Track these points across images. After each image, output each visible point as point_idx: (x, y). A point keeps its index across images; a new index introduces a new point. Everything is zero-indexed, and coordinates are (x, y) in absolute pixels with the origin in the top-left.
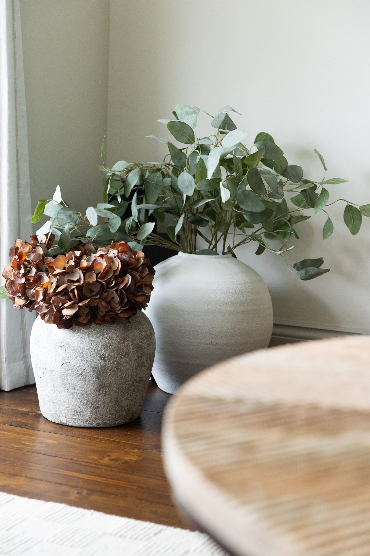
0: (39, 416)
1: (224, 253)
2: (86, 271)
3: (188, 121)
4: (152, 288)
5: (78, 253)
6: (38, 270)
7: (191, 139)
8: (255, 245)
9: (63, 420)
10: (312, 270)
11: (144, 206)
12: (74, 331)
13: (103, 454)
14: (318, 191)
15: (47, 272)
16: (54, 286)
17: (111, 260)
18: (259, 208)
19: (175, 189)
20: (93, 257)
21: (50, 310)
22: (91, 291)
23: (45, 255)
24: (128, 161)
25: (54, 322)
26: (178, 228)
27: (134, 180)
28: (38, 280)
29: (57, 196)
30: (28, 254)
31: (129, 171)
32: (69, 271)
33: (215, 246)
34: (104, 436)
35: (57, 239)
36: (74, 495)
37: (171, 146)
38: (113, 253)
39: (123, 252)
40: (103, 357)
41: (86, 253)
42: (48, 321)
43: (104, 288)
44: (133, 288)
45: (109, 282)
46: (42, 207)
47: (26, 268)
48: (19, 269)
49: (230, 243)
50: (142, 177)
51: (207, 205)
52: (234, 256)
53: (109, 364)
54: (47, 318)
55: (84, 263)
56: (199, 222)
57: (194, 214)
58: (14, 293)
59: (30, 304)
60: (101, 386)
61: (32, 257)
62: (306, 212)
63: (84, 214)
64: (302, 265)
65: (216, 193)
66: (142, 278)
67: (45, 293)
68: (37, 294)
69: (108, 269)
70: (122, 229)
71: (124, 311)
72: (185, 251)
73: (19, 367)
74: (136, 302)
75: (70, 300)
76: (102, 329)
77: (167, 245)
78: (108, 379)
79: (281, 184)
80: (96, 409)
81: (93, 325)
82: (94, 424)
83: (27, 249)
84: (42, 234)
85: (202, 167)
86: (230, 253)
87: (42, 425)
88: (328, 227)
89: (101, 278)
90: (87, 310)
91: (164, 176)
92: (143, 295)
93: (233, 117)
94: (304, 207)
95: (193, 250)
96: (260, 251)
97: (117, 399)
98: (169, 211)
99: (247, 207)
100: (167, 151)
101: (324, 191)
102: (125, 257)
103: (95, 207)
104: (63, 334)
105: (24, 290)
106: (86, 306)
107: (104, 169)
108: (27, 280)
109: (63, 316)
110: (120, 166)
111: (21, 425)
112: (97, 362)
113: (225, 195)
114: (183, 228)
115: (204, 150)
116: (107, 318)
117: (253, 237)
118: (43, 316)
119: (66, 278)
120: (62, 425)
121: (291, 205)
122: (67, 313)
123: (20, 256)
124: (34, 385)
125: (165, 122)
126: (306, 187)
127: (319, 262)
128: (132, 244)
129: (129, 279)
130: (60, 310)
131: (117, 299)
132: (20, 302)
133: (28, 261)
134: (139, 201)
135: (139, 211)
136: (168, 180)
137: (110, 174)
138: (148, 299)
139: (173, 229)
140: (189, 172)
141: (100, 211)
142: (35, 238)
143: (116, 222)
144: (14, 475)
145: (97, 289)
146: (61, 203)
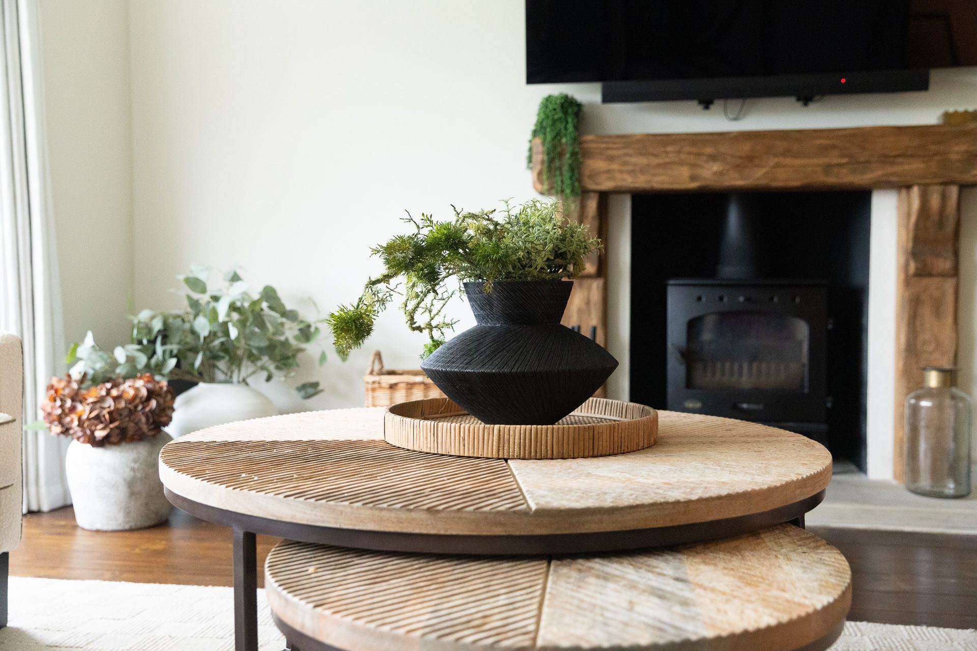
0: (76, 527)
1: (239, 382)
2: (116, 399)
3: (202, 276)
4: (173, 410)
5: (109, 385)
6: (73, 400)
7: (203, 290)
8: (264, 374)
9: (99, 526)
10: (310, 391)
11: (168, 347)
12: (106, 449)
13: (134, 547)
14: (312, 329)
15: (81, 402)
16: (87, 412)
17: (137, 390)
18: (264, 344)
19: (193, 332)
20: (122, 388)
21: (85, 434)
22: (121, 415)
23: (79, 389)
24: (151, 309)
25: (89, 442)
26: (198, 363)
27: (157, 325)
28: (73, 409)
29: (89, 340)
30: (63, 389)
31: (153, 318)
32: (101, 399)
33: (231, 377)
34: (136, 535)
35: (89, 377)
36: (108, 575)
37: (189, 298)
38: (140, 383)
39: (148, 382)
40: (133, 469)
41: (116, 385)
42: (84, 442)
43: (132, 412)
44: (157, 411)
45: (136, 407)
46: (75, 350)
47: (62, 400)
48: (55, 400)
49: (243, 373)
50: (165, 323)
51: (222, 344)
52: (247, 384)
53: (138, 475)
54: (82, 439)
55: (114, 392)
56: (216, 357)
57: (211, 352)
58: (51, 422)
59: (66, 431)
60: (132, 494)
61: (67, 391)
62: (304, 346)
63: (113, 353)
64: (303, 387)
65: (227, 333)
66: (165, 402)
67: (80, 419)
68: (72, 421)
69: (135, 397)
70: (147, 366)
71: (150, 430)
72: (205, 381)
73: (57, 490)
74: (160, 422)
75: (102, 422)
76: (132, 446)
77: (188, 378)
78: (139, 487)
79: (282, 324)
80: (128, 513)
81: (124, 444)
82: (127, 527)
83: (62, 384)
84: (76, 373)
85: (215, 313)
86: (244, 382)
87: (79, 532)
88: (323, 358)
89: (130, 403)
90: (117, 431)
91: (183, 321)
92: (167, 415)
93: (241, 273)
94: (302, 342)
95: (212, 380)
96: (269, 378)
97: (146, 504)
98: (190, 350)
99: (255, 343)
100: (186, 303)
101: (317, 329)
102: (150, 386)
103: (123, 347)
104: (99, 452)
105: (60, 419)
106: (117, 427)
107: (131, 317)
108: (63, 410)
109: (95, 437)
110: (144, 315)
111: (59, 534)
112: (128, 474)
113: (234, 333)
114: (202, 363)
115: (216, 299)
116: (135, 437)
117: (263, 368)
118: (78, 439)
119: (98, 405)
120: (98, 531)
121: (293, 342)
122: (100, 434)
123: (56, 391)
124: (71, 506)
125: (182, 277)
126: (301, 326)
127: (315, 385)
128: (157, 378)
129: (153, 403)
130: (92, 432)
131: (144, 419)
132: (57, 429)
133: (64, 395)
134: (164, 343)
135: (164, 352)
136: (187, 326)
137: (136, 321)
138: (170, 419)
139: (193, 365)
140: (205, 316)
141: (127, 351)
142: (69, 376)
143: (142, 359)
144: (54, 568)
145: (126, 413)
146: (93, 347)
